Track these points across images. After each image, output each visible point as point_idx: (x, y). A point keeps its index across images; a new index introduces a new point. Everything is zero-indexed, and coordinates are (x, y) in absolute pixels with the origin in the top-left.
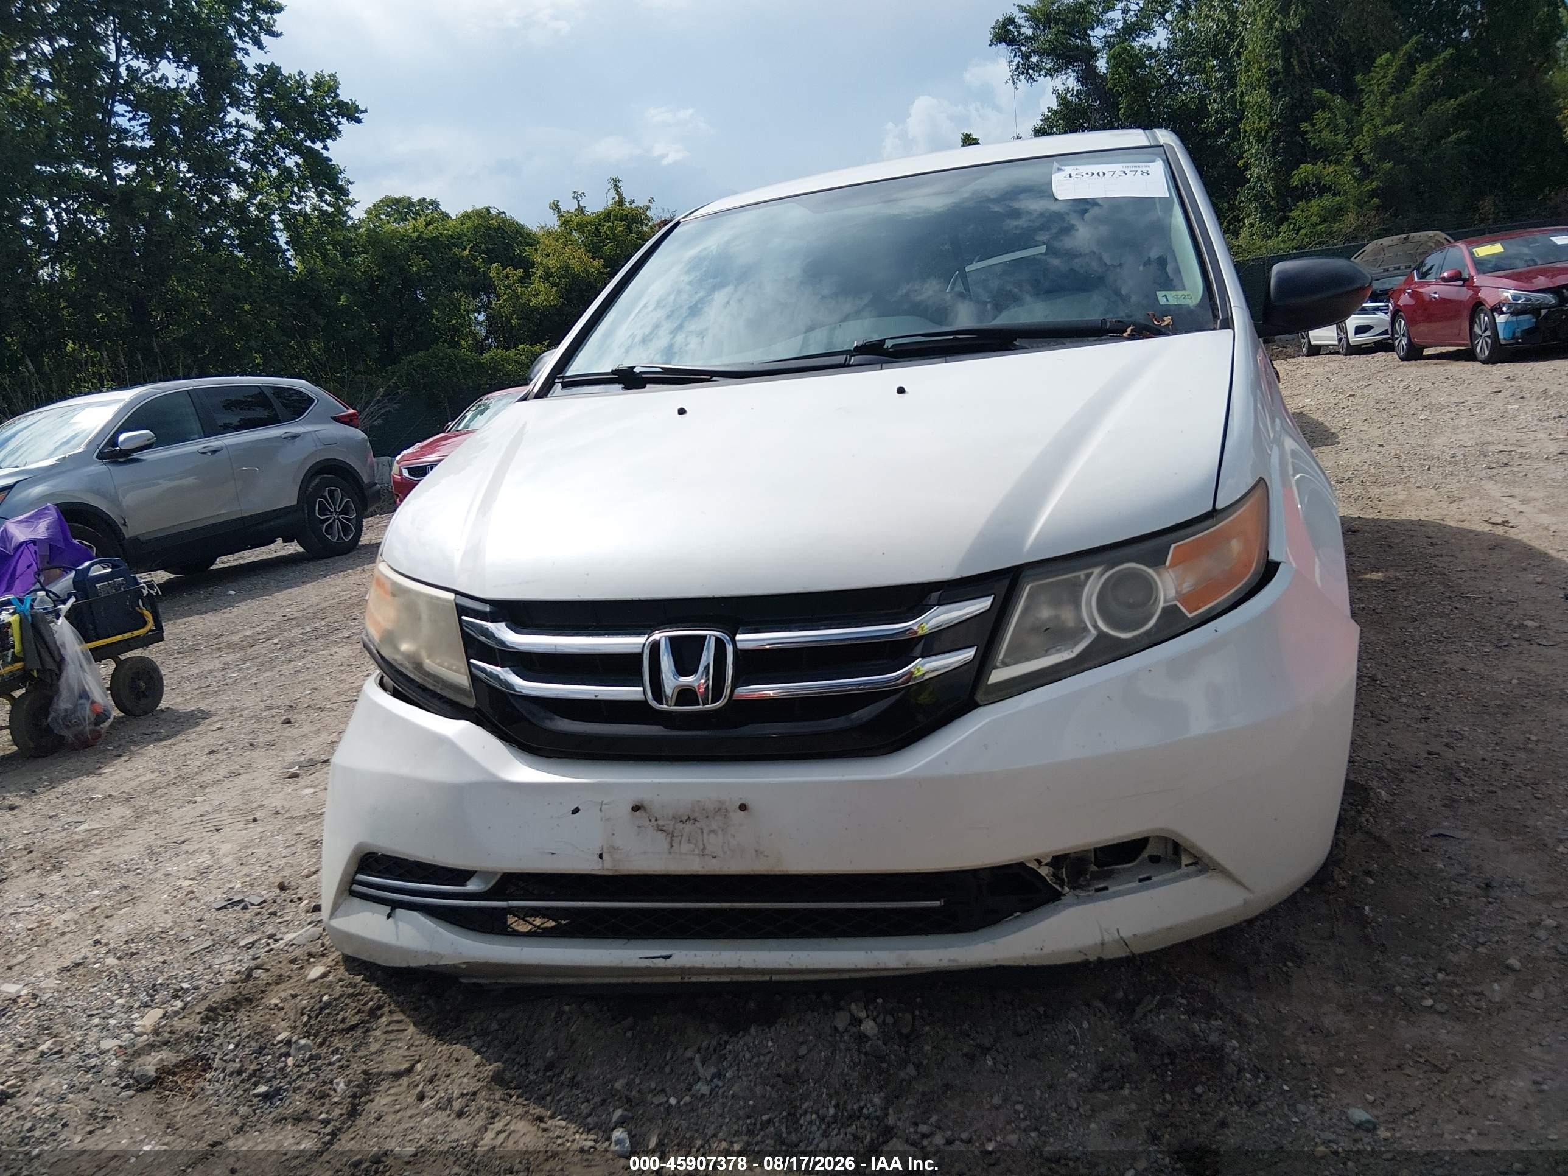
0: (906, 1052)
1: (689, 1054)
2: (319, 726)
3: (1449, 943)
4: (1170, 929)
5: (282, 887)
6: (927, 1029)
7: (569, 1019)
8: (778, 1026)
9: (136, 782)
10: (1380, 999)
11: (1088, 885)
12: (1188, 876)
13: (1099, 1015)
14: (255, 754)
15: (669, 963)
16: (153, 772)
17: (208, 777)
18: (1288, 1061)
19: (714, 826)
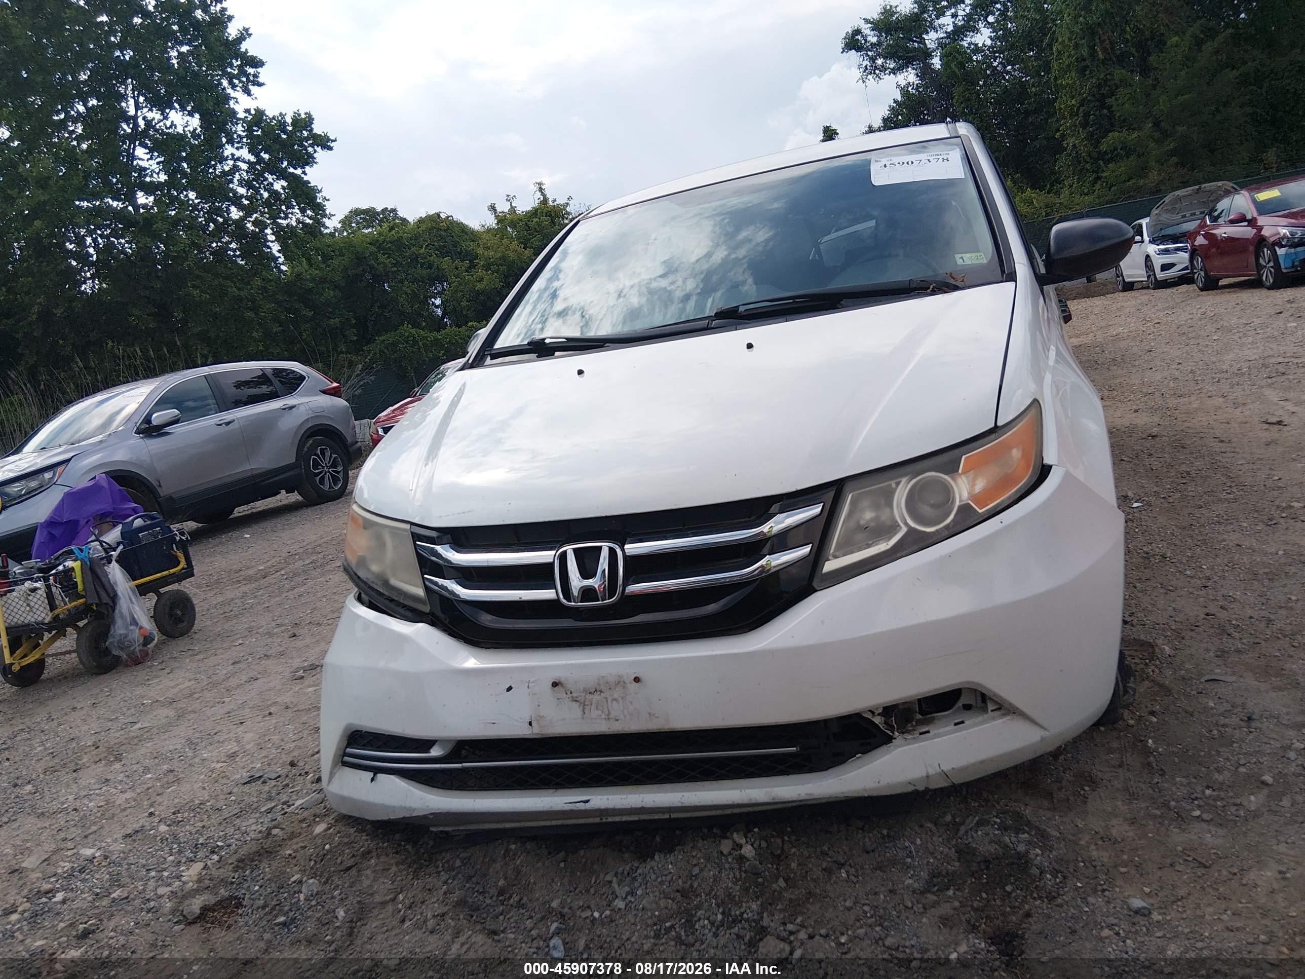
0: (777, 869)
1: (608, 878)
2: (318, 638)
3: (1215, 765)
4: (982, 762)
5: (292, 764)
6: (793, 850)
7: (514, 854)
8: (676, 853)
9: (177, 690)
10: (1158, 812)
11: (914, 730)
12: (994, 719)
13: (930, 833)
14: (269, 662)
15: (588, 806)
16: (190, 680)
17: (233, 682)
18: (1082, 864)
19: (616, 696)
